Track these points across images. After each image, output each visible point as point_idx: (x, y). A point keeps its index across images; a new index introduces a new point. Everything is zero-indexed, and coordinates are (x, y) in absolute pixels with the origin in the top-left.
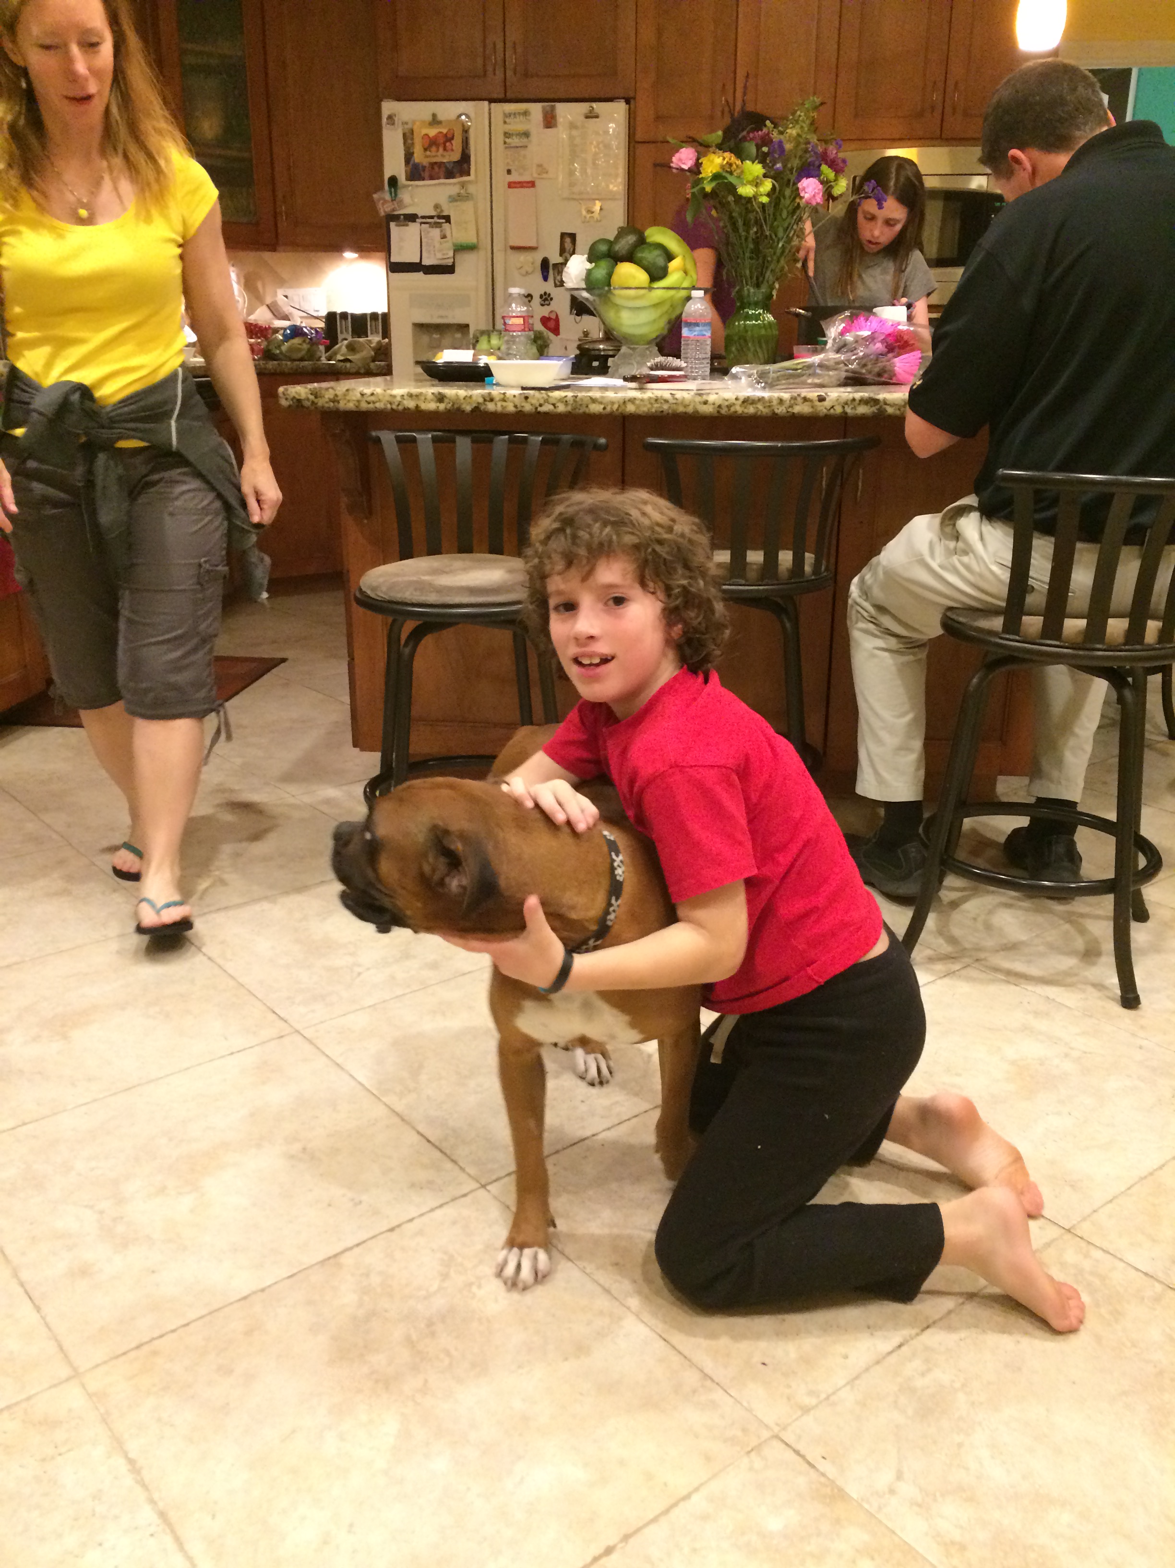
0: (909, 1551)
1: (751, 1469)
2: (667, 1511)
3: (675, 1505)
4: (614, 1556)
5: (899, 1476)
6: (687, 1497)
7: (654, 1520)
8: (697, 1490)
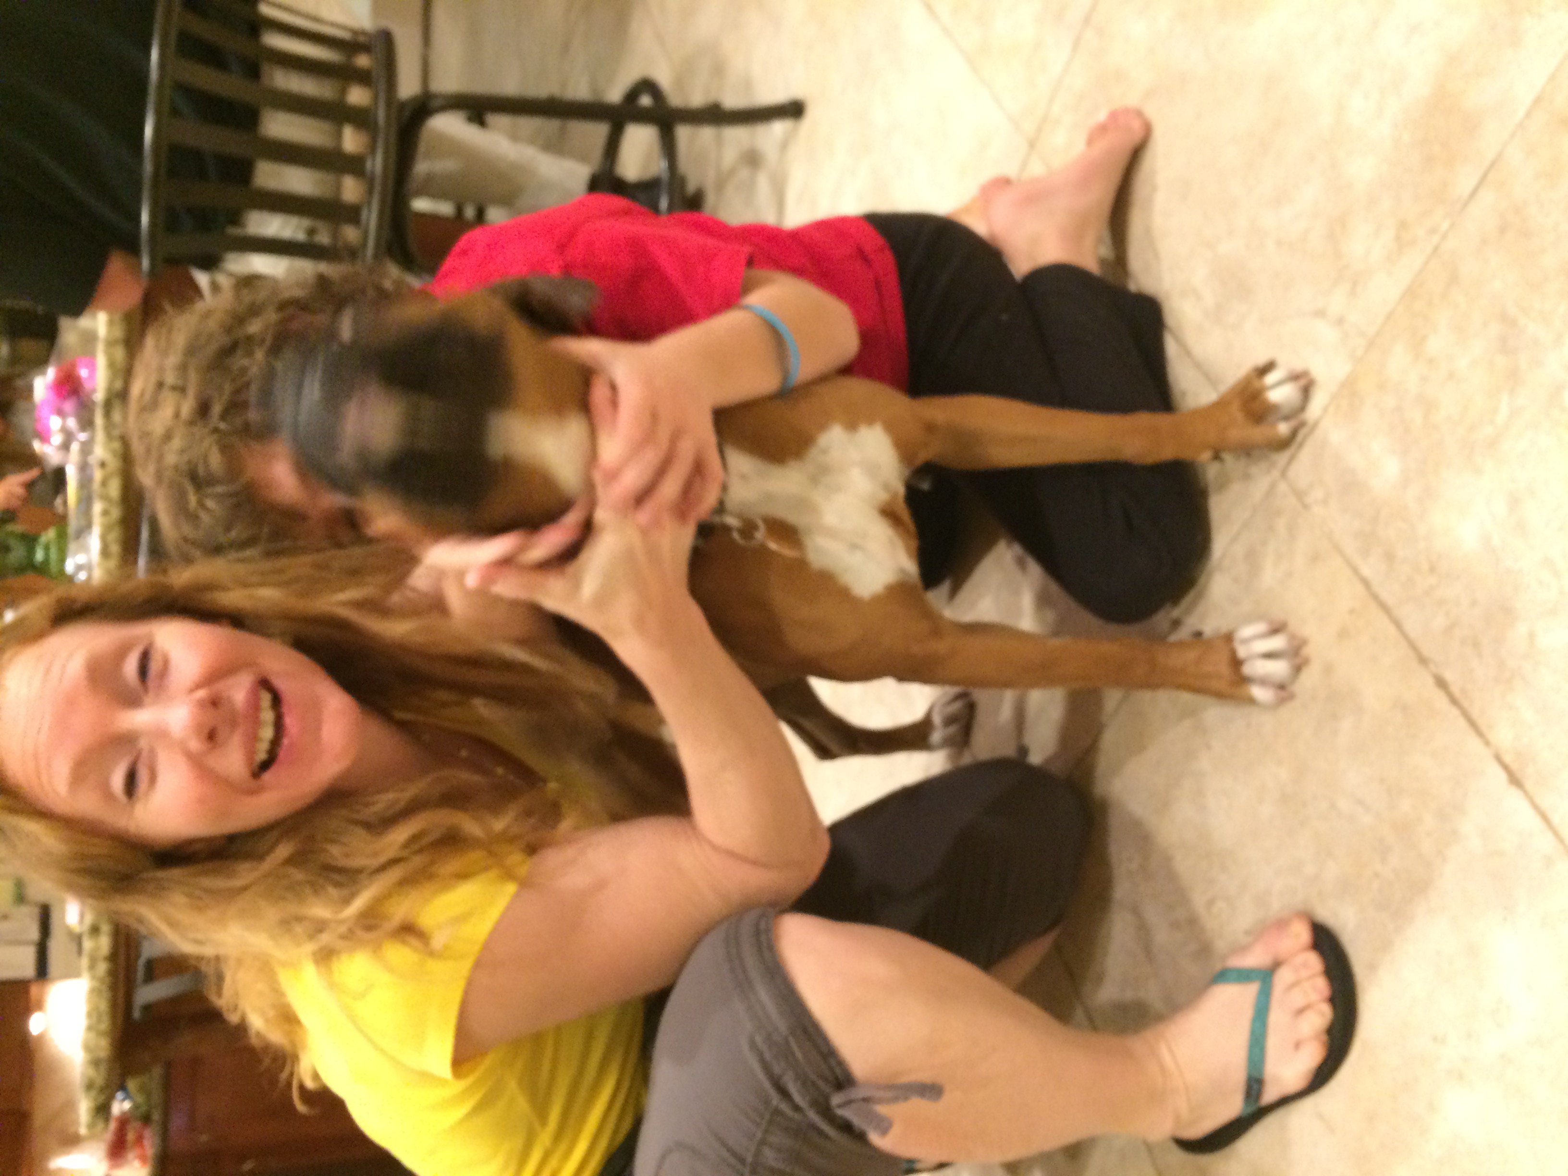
0: (1411, 293)
1: (1325, 502)
2: (1384, 607)
3: (1376, 598)
4: (1449, 676)
5: (1320, 313)
6: (1366, 583)
7: (1398, 624)
8: (1355, 571)
